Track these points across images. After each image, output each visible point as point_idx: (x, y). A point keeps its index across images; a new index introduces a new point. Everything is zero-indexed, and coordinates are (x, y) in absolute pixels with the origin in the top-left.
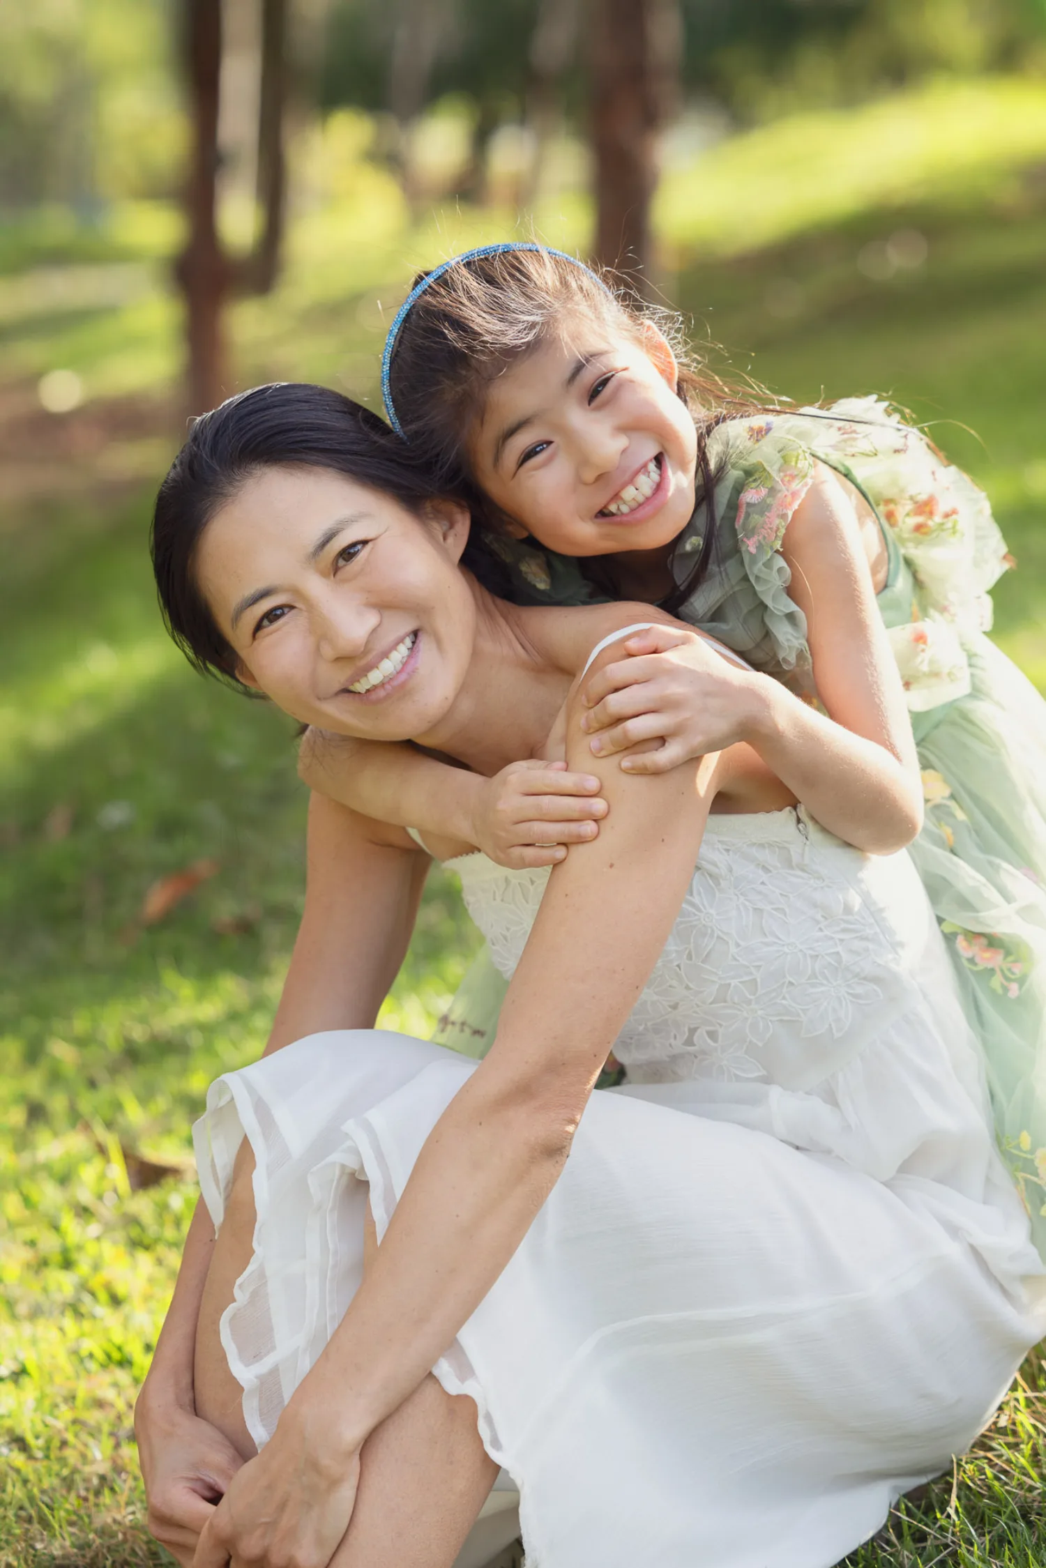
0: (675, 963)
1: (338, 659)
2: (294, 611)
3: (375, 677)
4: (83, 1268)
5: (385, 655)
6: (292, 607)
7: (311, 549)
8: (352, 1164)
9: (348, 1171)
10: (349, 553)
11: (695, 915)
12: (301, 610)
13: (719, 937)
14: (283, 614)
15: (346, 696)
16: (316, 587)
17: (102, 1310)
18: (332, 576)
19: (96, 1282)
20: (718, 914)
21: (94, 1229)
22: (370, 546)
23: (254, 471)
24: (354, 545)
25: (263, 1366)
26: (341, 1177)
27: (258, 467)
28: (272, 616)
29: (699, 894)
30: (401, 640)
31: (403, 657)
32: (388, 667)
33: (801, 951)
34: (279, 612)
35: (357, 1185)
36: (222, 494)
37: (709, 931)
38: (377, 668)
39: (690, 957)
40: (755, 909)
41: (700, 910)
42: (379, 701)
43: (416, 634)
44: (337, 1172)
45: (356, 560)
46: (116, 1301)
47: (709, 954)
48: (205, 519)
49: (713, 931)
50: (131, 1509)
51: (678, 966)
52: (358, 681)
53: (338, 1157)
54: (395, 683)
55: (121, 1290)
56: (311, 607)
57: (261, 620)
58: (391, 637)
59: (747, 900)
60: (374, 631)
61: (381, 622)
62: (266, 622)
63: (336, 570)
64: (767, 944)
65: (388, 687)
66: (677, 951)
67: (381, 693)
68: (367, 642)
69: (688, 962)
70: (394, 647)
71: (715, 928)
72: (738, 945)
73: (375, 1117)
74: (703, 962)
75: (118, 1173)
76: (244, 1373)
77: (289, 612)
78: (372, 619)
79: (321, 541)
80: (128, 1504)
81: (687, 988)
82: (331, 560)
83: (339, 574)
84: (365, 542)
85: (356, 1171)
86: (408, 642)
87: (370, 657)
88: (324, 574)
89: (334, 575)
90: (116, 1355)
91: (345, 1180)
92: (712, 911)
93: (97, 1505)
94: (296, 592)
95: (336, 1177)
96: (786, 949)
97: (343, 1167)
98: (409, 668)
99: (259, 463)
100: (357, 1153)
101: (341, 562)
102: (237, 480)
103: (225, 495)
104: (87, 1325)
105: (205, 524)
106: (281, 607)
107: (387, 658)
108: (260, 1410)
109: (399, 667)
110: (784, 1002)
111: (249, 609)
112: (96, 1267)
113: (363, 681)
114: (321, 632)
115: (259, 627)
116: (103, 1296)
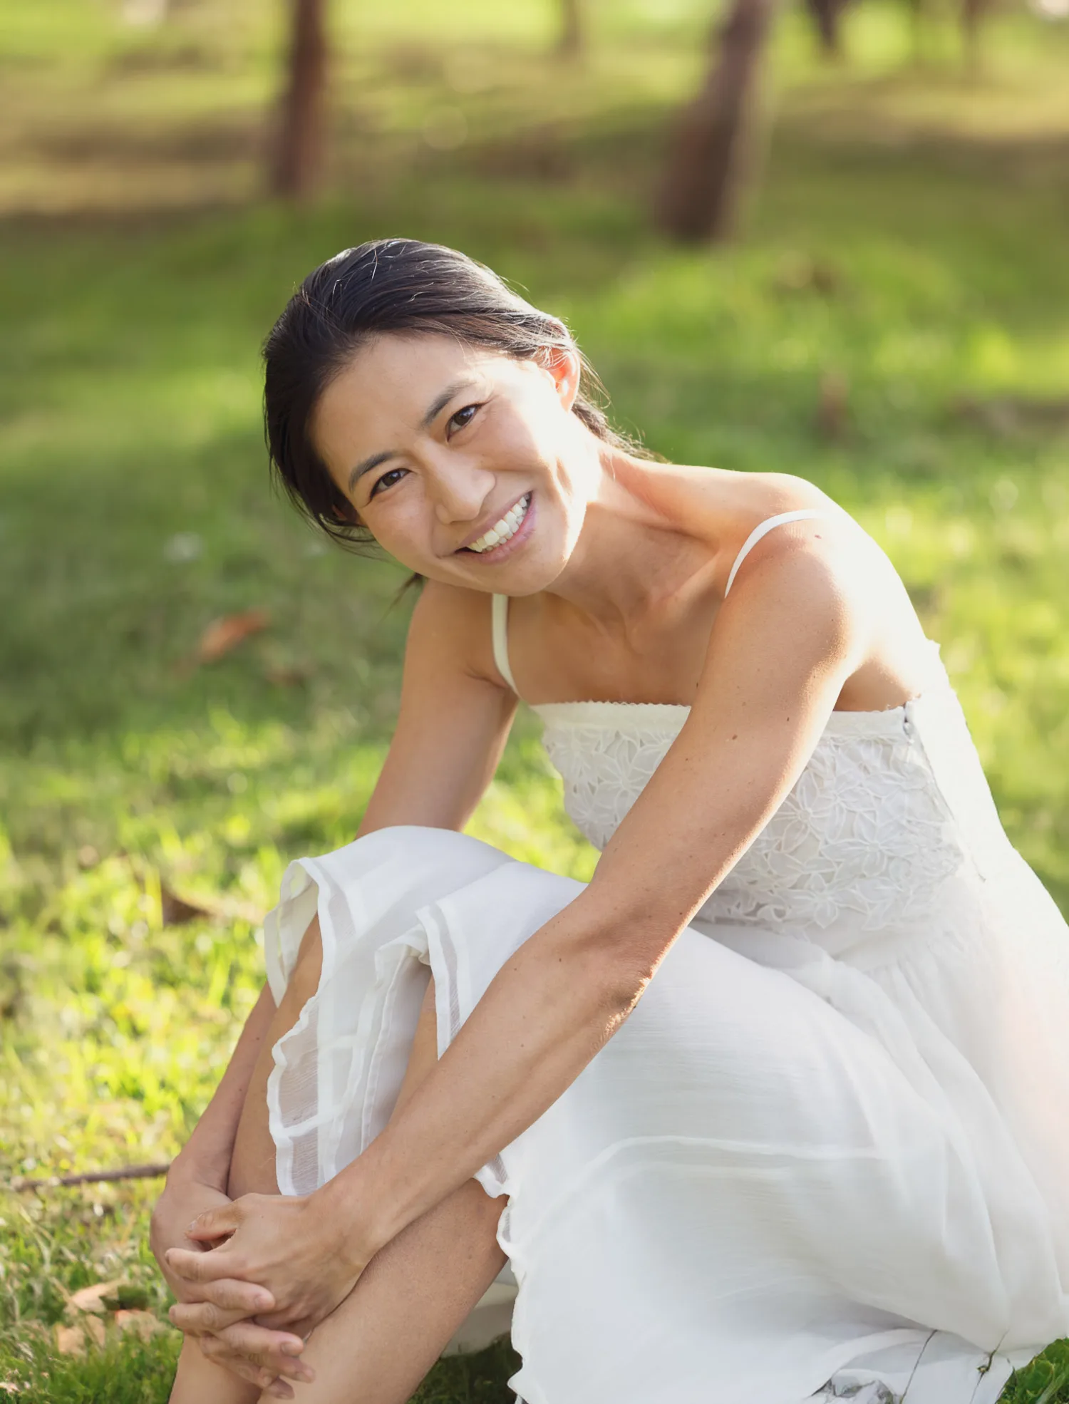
0: (764, 852)
1: (454, 523)
2: (410, 474)
3: (491, 539)
4: (107, 995)
5: (500, 516)
6: (408, 471)
7: (423, 416)
8: (418, 946)
9: (414, 954)
10: (462, 416)
11: (793, 810)
12: (416, 474)
13: (811, 834)
14: (399, 478)
15: (464, 556)
16: (431, 451)
17: (122, 1039)
18: (446, 441)
19: (119, 1011)
20: (815, 813)
21: (121, 957)
22: (484, 409)
23: (367, 340)
24: (466, 409)
25: (302, 1129)
26: (405, 959)
27: (371, 335)
28: (389, 479)
29: (801, 793)
30: (517, 501)
31: (518, 517)
32: (504, 528)
33: (880, 851)
34: (395, 475)
35: (420, 972)
36: (336, 361)
37: (803, 827)
38: (493, 529)
39: (779, 848)
40: (850, 811)
41: (798, 807)
42: (497, 561)
43: (530, 498)
44: (403, 954)
45: (469, 425)
46: (136, 1033)
47: (798, 847)
48: (320, 387)
49: (807, 827)
50: (131, 1243)
51: (766, 855)
52: (475, 542)
53: (406, 940)
54: (512, 545)
55: (141, 1023)
56: (427, 473)
57: (378, 483)
58: (507, 500)
59: (845, 802)
60: (490, 494)
61: (495, 487)
62: (382, 486)
63: (449, 435)
64: (852, 844)
65: (507, 548)
66: (767, 841)
67: (500, 554)
68: (483, 504)
69: (777, 852)
70: (510, 507)
71: (809, 826)
72: (826, 843)
73: (448, 906)
74: (792, 854)
75: (153, 908)
76: (280, 1132)
77: (404, 475)
78: (487, 482)
79: (433, 408)
80: (132, 1237)
81: (770, 872)
82: (444, 426)
83: (453, 439)
84: (478, 406)
85: (420, 953)
86: (523, 502)
87: (486, 519)
88: (438, 439)
89: (448, 439)
90: (130, 1086)
91: (409, 963)
92: (810, 810)
93: (97, 1234)
94: (411, 456)
95: (402, 958)
96: (868, 849)
97: (410, 949)
98: (526, 529)
99: (372, 330)
100: (423, 936)
101: (455, 427)
102: (351, 348)
103: (340, 364)
104: (106, 1052)
105: (321, 391)
106: (397, 471)
107: (502, 519)
108: (293, 1172)
109: (516, 528)
110: (853, 891)
111: (365, 475)
112: (121, 994)
113: (479, 541)
114: (435, 495)
115: (375, 491)
116: (124, 1025)
